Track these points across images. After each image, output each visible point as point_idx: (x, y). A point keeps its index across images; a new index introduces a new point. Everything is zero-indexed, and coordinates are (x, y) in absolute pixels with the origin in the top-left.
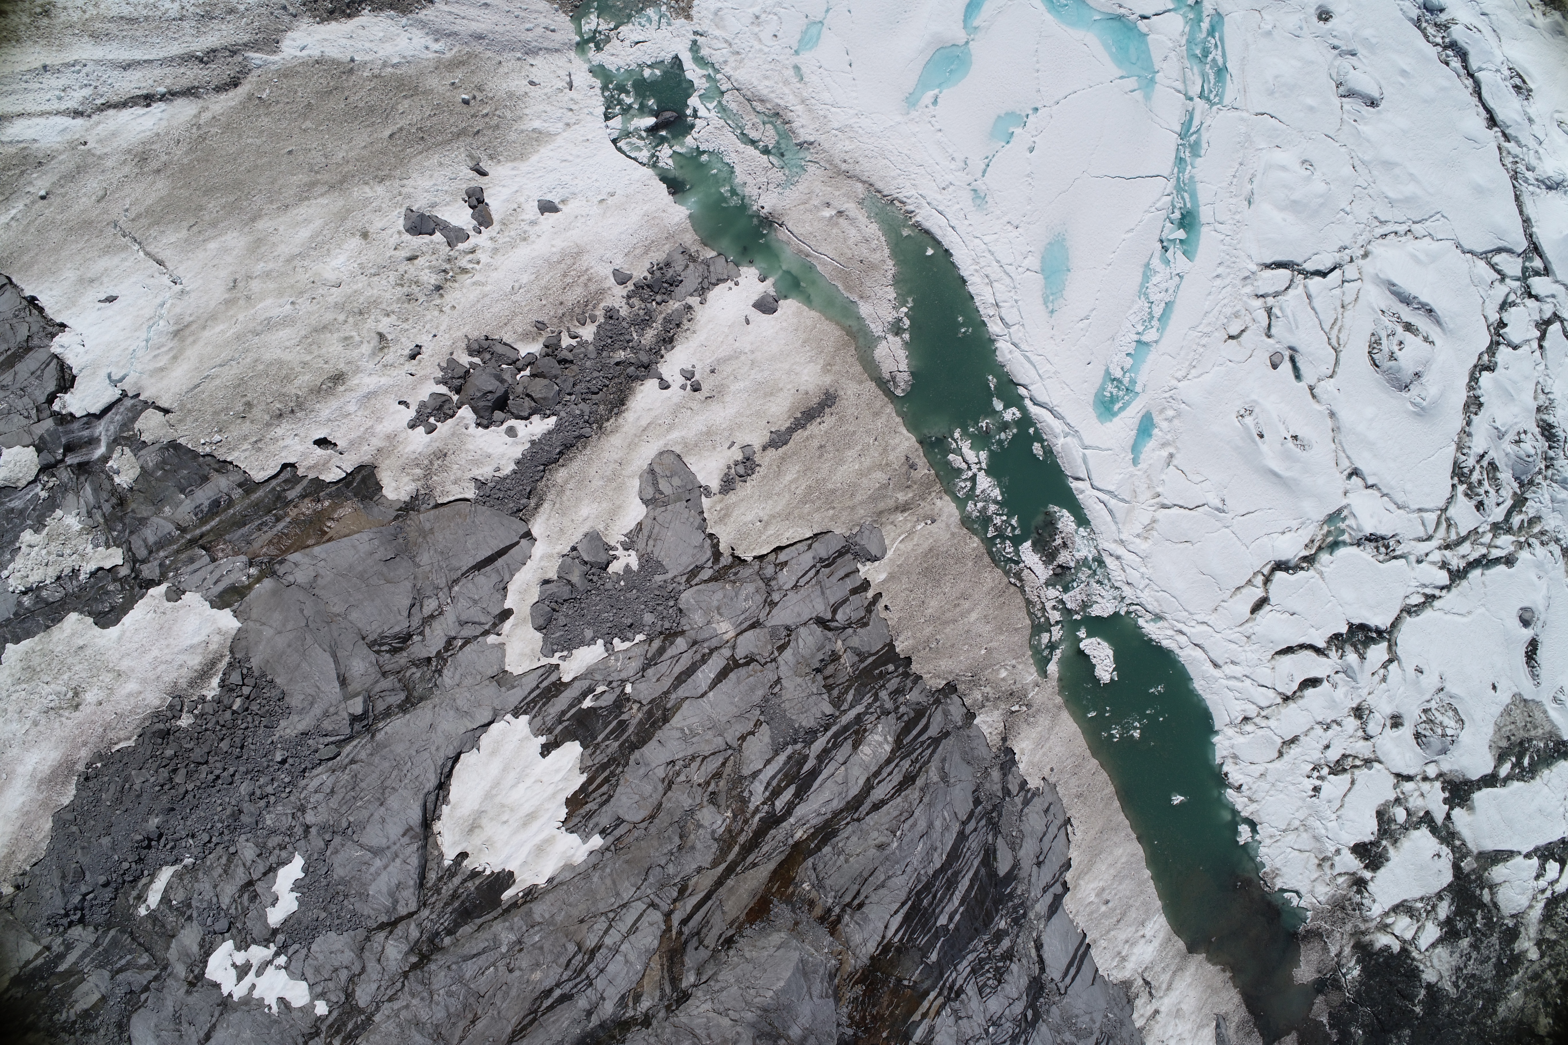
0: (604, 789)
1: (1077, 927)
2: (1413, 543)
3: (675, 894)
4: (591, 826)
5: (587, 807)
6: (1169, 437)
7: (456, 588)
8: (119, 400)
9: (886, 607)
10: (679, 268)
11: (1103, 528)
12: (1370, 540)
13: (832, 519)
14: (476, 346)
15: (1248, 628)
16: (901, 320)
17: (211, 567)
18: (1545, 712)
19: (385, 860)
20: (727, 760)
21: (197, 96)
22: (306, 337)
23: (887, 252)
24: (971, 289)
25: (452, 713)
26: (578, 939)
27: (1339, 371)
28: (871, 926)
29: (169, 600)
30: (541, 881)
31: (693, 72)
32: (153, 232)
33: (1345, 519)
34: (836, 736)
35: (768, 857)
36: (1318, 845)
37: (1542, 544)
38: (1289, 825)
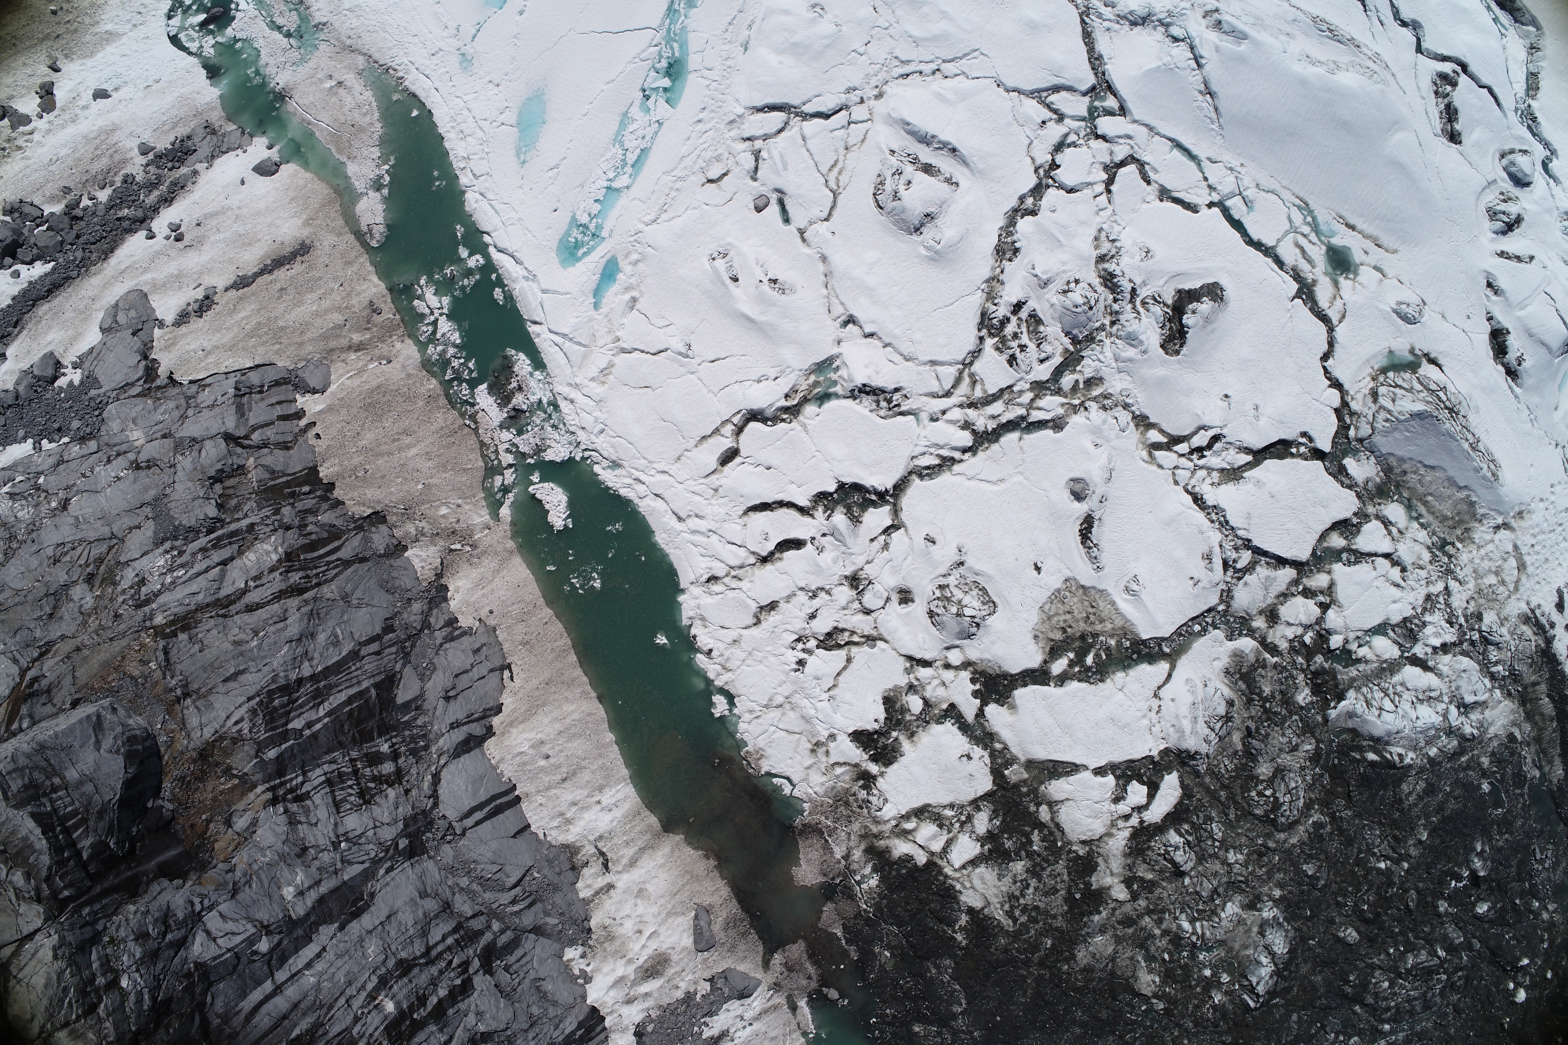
1: (502, 774)
2: (924, 398)
3: (36, 655)
9: (318, 436)
10: (198, 140)
11: (558, 372)
12: (868, 393)
13: (277, 352)
15: (715, 480)
16: (382, 177)
18: (1113, 603)
20: (111, 548)
23: (377, 115)
24: (447, 145)
27: (835, 213)
28: (213, 714)
33: (837, 369)
34: (219, 539)
35: (122, 634)
36: (809, 727)
37: (1104, 408)
38: (770, 700)
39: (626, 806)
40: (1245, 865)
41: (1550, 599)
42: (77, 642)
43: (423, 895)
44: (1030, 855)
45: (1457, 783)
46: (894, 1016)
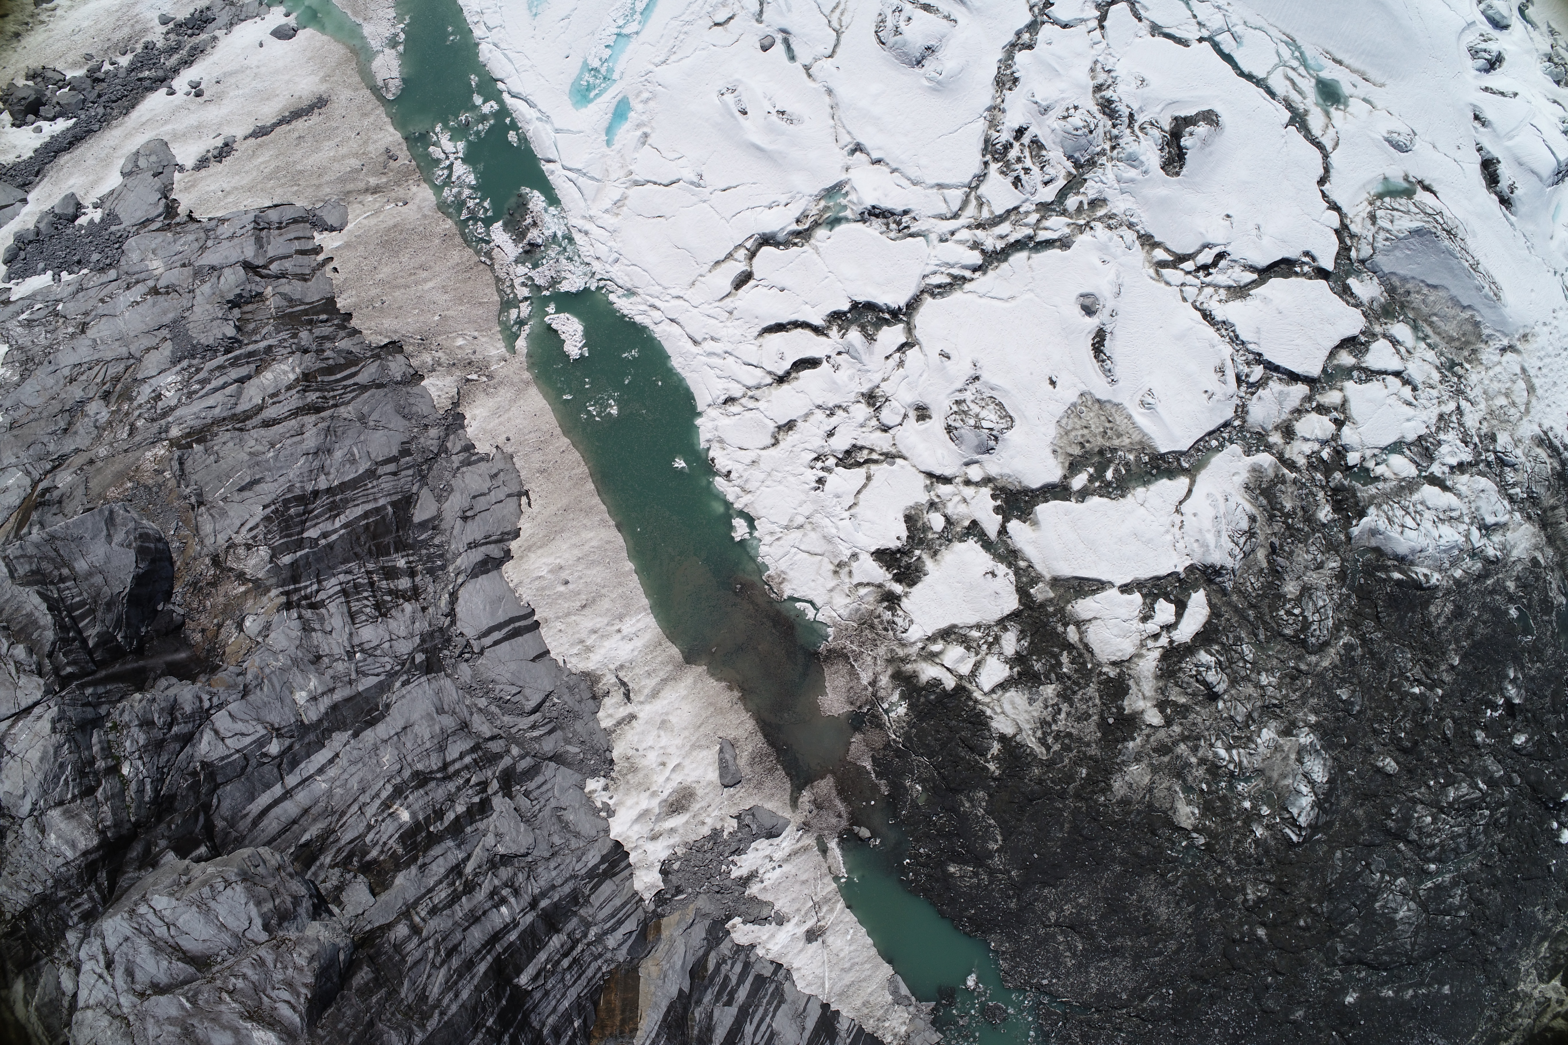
1: (520, 598)
2: (933, 220)
3: (48, 467)
9: (335, 270)
10: (217, 11)
12: (877, 216)
13: (295, 193)
15: (730, 303)
16: (397, 35)
18: (1130, 417)
20: (128, 367)
27: (838, 50)
28: (227, 522)
33: (847, 193)
34: (237, 358)
36: (830, 547)
37: (1110, 227)
38: (791, 521)
39: (647, 636)
40: (1279, 688)
41: (1562, 422)
42: (91, 454)
43: (440, 711)
44: (1061, 678)
45: (1484, 607)
46: (928, 856)
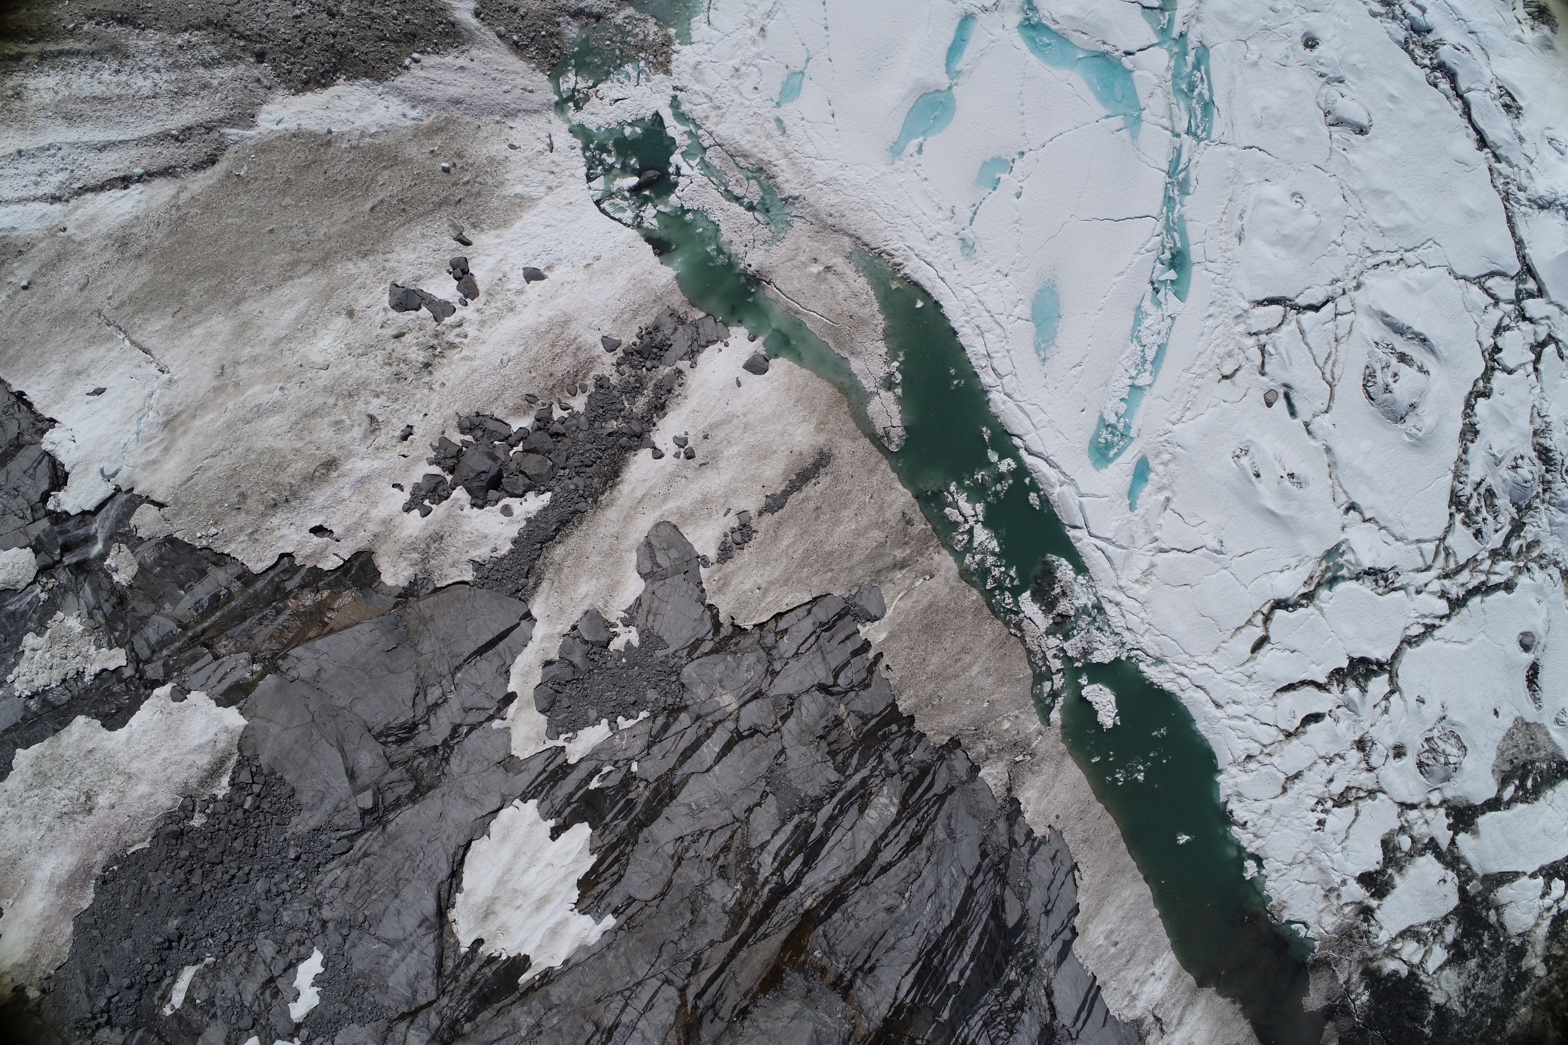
0: (615, 868)
1: (1087, 970)
2: (1412, 574)
3: (689, 969)
4: (603, 906)
5: (599, 888)
6: (1165, 481)
7: (459, 675)
8: (112, 496)
9: (888, 667)
10: (668, 332)
11: (1101, 575)
12: (1371, 575)
13: (831, 581)
14: (467, 424)
15: (1249, 668)
16: (892, 375)
17: (214, 665)
18: (1547, 734)
19: (402, 952)
20: (734, 833)
21: (174, 175)
22: (297, 423)
23: (876, 306)
24: (963, 341)
25: (461, 801)
26: (595, 1017)
27: (1334, 405)
28: (883, 989)
29: (174, 700)
30: (557, 963)
31: (674, 129)
32: (137, 320)
33: (1343, 553)
34: (841, 802)
35: (779, 927)
36: (1325, 877)
37: (1542, 568)
38: (1294, 858)
39: (1171, 972)
